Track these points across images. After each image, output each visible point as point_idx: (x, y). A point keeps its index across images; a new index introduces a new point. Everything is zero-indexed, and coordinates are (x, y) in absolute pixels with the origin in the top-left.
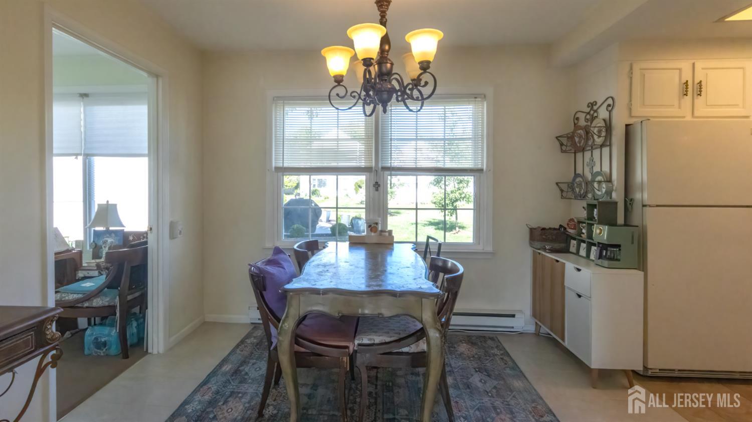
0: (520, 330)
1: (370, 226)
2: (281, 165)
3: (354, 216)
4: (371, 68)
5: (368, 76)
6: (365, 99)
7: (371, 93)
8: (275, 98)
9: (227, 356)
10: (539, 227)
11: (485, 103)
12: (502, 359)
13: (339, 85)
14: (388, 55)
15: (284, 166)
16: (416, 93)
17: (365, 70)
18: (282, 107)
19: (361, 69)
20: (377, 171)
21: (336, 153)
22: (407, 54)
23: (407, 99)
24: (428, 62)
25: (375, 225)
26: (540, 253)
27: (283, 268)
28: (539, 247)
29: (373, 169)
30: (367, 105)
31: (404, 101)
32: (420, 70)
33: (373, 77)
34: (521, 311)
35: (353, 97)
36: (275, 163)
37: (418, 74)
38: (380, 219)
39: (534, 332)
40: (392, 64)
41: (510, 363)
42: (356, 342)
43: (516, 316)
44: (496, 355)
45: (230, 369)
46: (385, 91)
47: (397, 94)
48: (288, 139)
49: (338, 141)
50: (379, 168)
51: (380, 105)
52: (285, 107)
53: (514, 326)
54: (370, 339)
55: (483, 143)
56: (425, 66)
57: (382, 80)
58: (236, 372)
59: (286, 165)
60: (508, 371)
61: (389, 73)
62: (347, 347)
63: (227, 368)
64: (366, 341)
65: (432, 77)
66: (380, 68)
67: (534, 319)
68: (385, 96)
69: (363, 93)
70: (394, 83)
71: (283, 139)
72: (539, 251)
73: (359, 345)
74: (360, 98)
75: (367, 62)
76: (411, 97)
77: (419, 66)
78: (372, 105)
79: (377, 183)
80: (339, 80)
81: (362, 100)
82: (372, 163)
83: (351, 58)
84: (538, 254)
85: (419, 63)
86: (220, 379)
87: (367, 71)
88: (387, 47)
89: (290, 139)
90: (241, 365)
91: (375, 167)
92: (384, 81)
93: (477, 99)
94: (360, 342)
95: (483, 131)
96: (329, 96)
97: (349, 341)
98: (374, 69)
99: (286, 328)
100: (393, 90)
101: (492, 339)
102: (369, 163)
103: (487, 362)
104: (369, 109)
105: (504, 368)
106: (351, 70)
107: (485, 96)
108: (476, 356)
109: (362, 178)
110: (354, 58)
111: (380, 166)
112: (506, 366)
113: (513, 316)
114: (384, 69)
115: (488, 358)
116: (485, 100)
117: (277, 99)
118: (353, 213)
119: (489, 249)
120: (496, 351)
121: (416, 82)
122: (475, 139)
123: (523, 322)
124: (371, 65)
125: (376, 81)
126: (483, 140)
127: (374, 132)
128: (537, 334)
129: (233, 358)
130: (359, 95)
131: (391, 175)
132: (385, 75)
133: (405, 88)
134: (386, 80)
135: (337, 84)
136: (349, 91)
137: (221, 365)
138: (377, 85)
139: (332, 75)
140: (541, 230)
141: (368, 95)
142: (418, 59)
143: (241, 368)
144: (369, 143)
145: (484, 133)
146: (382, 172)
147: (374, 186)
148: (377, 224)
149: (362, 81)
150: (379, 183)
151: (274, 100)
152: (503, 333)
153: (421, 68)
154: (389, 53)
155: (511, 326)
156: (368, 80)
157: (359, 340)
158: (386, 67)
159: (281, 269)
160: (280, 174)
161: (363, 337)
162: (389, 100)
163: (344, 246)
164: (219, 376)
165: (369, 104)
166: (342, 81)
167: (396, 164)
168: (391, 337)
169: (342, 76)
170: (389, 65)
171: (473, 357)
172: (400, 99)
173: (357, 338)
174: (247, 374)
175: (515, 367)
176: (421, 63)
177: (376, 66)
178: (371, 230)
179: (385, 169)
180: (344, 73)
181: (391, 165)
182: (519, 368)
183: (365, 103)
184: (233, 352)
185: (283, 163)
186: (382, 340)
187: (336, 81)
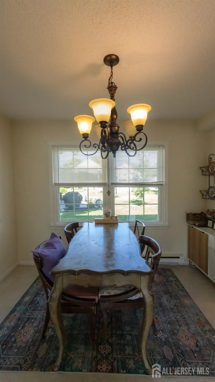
0: (182, 264)
1: (106, 214)
2: (57, 182)
3: (98, 199)
4: (106, 129)
5: (104, 135)
6: (102, 149)
7: (106, 145)
8: (53, 146)
9: (28, 289)
10: (191, 213)
11: (164, 150)
12: (176, 283)
13: (86, 140)
14: (116, 121)
15: (59, 183)
16: (132, 145)
17: (102, 130)
18: (57, 151)
19: (99, 129)
20: (109, 185)
21: (87, 175)
22: (129, 121)
23: (127, 149)
24: (142, 126)
25: (109, 214)
26: (193, 227)
27: (55, 249)
28: (192, 224)
29: (107, 184)
30: (103, 152)
31: (125, 150)
32: (136, 131)
33: (107, 135)
34: (182, 255)
35: (94, 147)
36: (54, 181)
37: (135, 134)
38: (111, 210)
39: (189, 265)
40: (118, 127)
41: (180, 287)
42: (100, 295)
43: (180, 258)
44: (172, 281)
45: (29, 300)
46: (115, 144)
47: (122, 146)
48: (60, 168)
49: (88, 170)
50: (110, 183)
51: (112, 152)
52: (59, 151)
53: (179, 262)
54: (108, 293)
55: (163, 170)
56: (140, 129)
57: (113, 137)
58: (32, 302)
59: (60, 182)
60: (180, 293)
61: (117, 133)
62: (94, 300)
63: (27, 299)
64: (105, 294)
65: (145, 136)
66: (111, 129)
67: (189, 258)
68: (115, 147)
69: (101, 145)
70: (120, 139)
71: (58, 168)
72: (193, 226)
73: (102, 297)
74: (99, 148)
75: (103, 124)
76: (129, 147)
77: (135, 129)
78: (106, 152)
79: (109, 191)
80: (86, 136)
81: (100, 149)
82: (106, 181)
83: (93, 123)
84: (191, 227)
85: (136, 126)
86: (22, 307)
87: (103, 131)
88: (115, 117)
89: (62, 168)
90: (36, 296)
91: (108, 183)
92: (114, 138)
93: (160, 148)
94: (102, 295)
95: (163, 164)
96: (80, 146)
97: (96, 295)
98: (108, 130)
99: (54, 297)
100: (119, 143)
101: (169, 270)
102: (105, 181)
103: (168, 286)
104: (105, 154)
105: (178, 290)
106: (93, 130)
107: (164, 146)
108: (162, 282)
109: (101, 189)
110: (95, 123)
111: (110, 182)
112: (179, 289)
113: (179, 258)
114: (114, 130)
115: (169, 283)
116: (164, 148)
117: (54, 146)
118: (97, 198)
119: (166, 224)
120: (171, 279)
121: (133, 139)
122: (159, 168)
123: (183, 260)
124: (106, 127)
125: (109, 137)
126: (163, 169)
127: (107, 166)
128: (190, 266)
129: (31, 291)
130: (99, 146)
131: (116, 187)
132: (114, 134)
133: (127, 142)
134: (115, 137)
135: (85, 139)
136: (92, 144)
137: (24, 297)
138: (110, 140)
139: (82, 134)
140: (193, 215)
141: (104, 146)
142: (135, 124)
143: (35, 299)
144: (105, 171)
145: (163, 165)
146: (111, 186)
147: (107, 193)
148: (109, 213)
149: (100, 137)
150: (110, 191)
151: (52, 147)
152: (173, 266)
153: (137, 130)
154: (116, 120)
155: (178, 262)
156: (104, 137)
157: (101, 293)
158: (115, 129)
159: (54, 250)
160: (57, 187)
161: (103, 291)
162: (117, 149)
163: (92, 225)
164: (22, 305)
165: (104, 151)
166: (88, 137)
167: (118, 182)
168: (120, 290)
169: (88, 134)
170: (116, 128)
171: (161, 283)
172: (123, 148)
173: (100, 292)
174: (38, 303)
175: (183, 289)
176: (137, 126)
177: (109, 128)
178: (107, 217)
179: (113, 184)
180: (89, 132)
181: (116, 182)
182: (186, 290)
183: (102, 151)
184: (32, 286)
185: (59, 181)
186: (115, 293)
187: (84, 137)
